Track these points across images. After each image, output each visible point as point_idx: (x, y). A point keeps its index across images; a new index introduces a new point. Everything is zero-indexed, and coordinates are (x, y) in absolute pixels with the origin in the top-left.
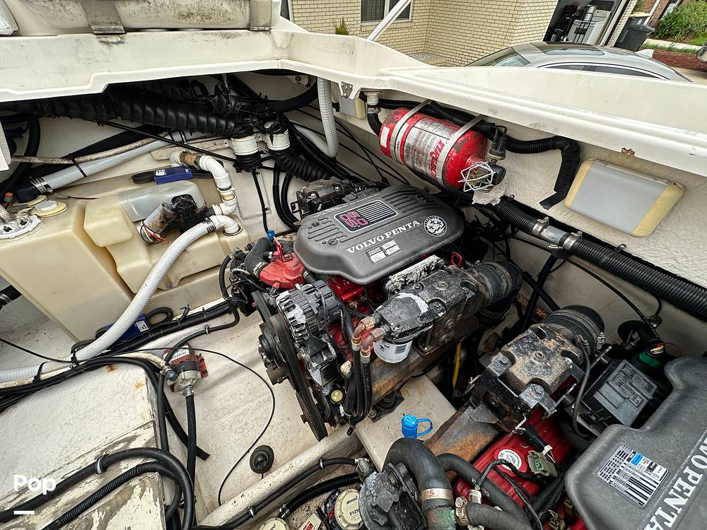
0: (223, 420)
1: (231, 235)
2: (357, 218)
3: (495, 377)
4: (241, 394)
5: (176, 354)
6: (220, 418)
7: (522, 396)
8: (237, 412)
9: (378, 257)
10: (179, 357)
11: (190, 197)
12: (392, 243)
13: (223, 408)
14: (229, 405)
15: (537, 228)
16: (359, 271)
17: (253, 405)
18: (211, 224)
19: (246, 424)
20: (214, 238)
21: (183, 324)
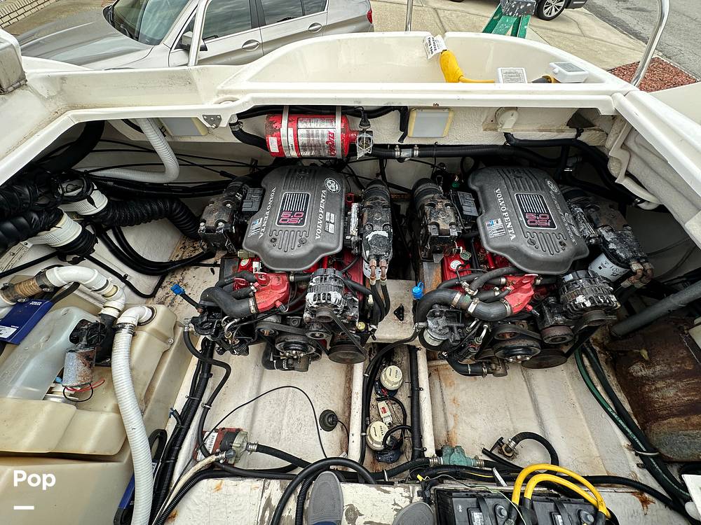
0: (283, 437)
1: (151, 319)
2: (293, 214)
3: (437, 237)
4: (274, 413)
5: (207, 446)
6: (280, 438)
7: (451, 234)
8: (285, 422)
9: (331, 228)
10: (213, 443)
11: (83, 322)
12: (328, 214)
13: (274, 432)
14: (275, 426)
15: (397, 154)
16: (332, 246)
17: (289, 407)
18: (127, 327)
19: (298, 420)
20: (143, 336)
21: (186, 423)
